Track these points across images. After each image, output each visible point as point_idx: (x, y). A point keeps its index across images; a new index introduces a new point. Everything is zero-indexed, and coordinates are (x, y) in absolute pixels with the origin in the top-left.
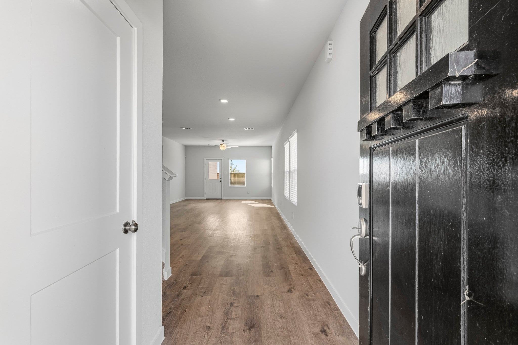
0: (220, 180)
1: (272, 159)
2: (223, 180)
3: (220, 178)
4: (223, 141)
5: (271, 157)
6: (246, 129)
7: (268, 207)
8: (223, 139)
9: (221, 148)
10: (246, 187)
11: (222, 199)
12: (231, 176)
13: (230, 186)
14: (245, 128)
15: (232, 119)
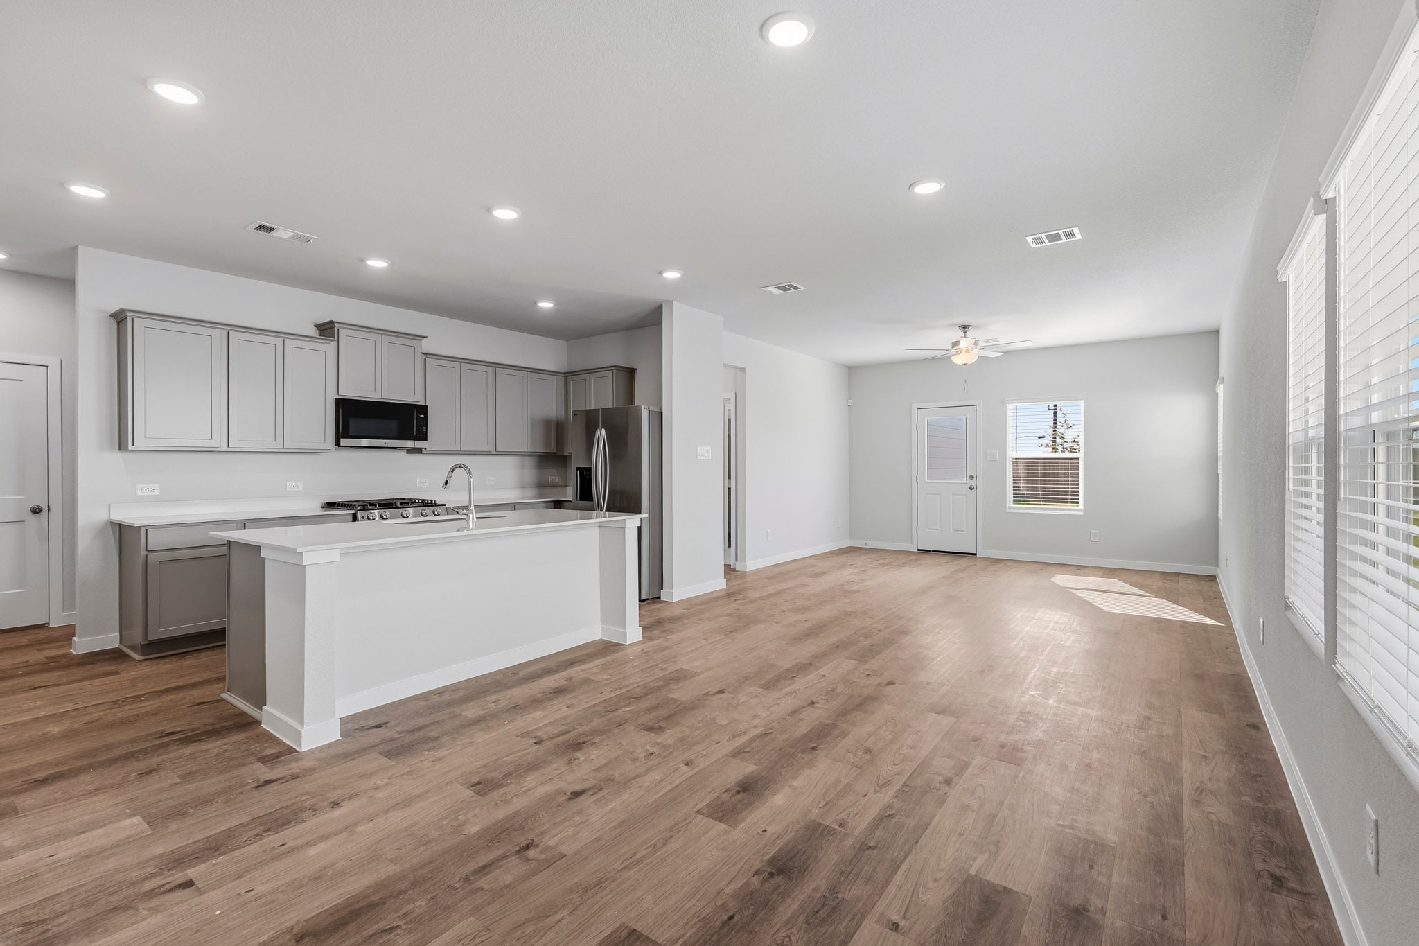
0: (972, 483)
1: (1220, 389)
2: (980, 483)
3: (972, 477)
4: (964, 328)
5: (1215, 377)
6: (1035, 240)
7: (1184, 625)
8: (964, 321)
9: (958, 360)
10: (1082, 513)
11: (978, 555)
12: (1015, 470)
13: (1010, 508)
14: (1029, 239)
15: (928, 189)
